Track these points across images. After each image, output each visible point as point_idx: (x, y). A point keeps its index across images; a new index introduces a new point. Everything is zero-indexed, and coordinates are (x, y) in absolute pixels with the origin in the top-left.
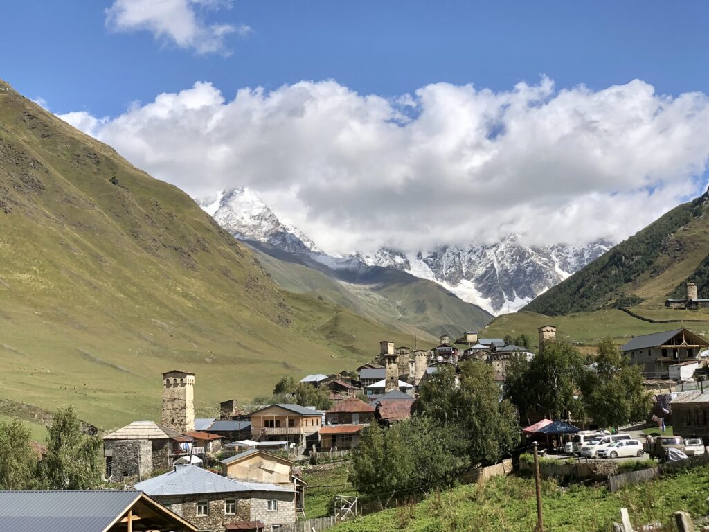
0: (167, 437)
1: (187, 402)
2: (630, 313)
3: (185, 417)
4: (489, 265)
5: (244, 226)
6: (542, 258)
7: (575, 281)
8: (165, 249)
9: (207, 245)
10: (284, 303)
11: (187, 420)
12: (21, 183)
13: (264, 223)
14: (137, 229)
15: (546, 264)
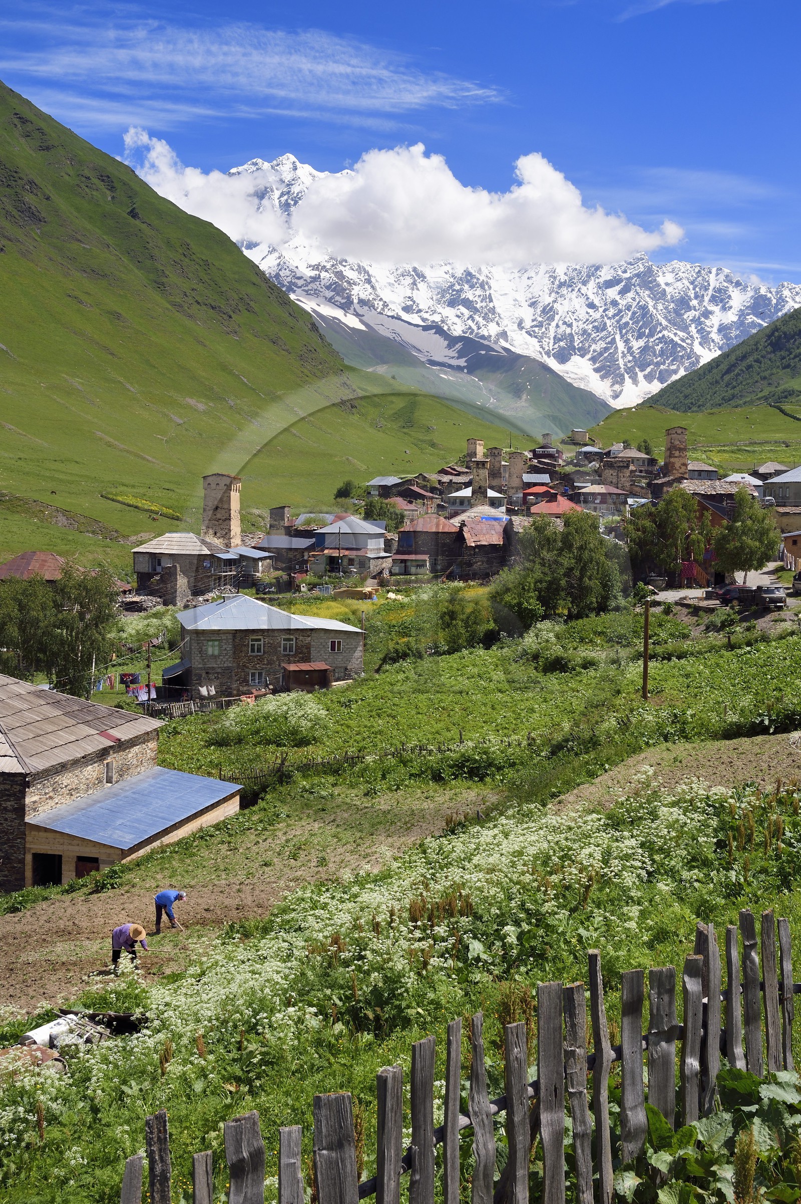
0: (209, 553)
1: (232, 512)
2: (782, 411)
3: (230, 530)
4: (609, 339)
5: (299, 278)
6: (678, 332)
7: (718, 366)
8: (198, 306)
9: (252, 304)
10: (348, 382)
11: (232, 533)
12: (15, 213)
13: (324, 274)
14: (164, 280)
15: (683, 340)
